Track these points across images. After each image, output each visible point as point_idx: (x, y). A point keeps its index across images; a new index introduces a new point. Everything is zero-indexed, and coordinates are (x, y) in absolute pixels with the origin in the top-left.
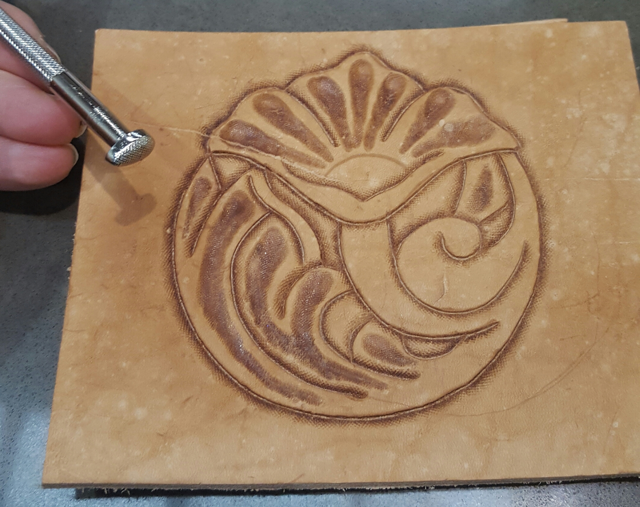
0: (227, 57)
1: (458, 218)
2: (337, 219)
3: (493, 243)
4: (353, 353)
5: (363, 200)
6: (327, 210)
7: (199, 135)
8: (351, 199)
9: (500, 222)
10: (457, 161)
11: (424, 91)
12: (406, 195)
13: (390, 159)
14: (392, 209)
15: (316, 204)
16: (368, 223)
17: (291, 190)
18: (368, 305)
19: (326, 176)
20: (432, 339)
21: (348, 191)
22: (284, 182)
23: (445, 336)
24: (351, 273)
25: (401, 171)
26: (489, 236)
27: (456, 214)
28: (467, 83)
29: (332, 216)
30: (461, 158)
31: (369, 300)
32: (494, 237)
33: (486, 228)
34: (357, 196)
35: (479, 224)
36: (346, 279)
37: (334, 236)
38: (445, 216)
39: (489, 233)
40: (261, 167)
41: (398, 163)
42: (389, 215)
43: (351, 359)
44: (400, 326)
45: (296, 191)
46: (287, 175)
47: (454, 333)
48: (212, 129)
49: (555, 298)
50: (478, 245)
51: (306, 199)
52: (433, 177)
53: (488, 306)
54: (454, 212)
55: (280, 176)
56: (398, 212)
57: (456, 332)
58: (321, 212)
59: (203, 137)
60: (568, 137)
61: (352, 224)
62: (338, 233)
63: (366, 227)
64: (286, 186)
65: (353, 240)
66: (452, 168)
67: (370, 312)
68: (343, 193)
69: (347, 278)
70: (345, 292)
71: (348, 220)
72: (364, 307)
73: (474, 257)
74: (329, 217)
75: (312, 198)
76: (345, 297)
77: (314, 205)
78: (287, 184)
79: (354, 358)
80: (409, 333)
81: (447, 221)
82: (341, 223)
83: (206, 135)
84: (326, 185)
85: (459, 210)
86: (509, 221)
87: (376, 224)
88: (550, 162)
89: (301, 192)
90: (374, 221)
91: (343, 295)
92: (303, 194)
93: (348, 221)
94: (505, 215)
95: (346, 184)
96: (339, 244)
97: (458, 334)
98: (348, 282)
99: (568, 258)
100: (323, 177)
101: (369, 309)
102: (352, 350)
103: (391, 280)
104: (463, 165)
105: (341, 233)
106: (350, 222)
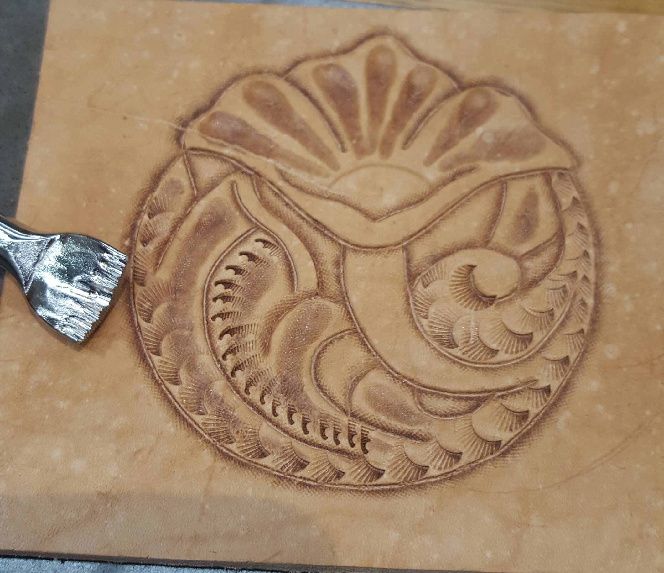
0: (212, 33)
1: (492, 249)
2: (340, 241)
3: (535, 283)
4: (351, 406)
5: (375, 219)
6: (328, 230)
7: (171, 127)
8: (361, 218)
9: (546, 257)
10: (495, 180)
11: (459, 91)
12: (430, 216)
13: (411, 172)
14: (410, 234)
15: (316, 221)
16: (379, 250)
17: (285, 201)
18: (373, 348)
19: (330, 186)
20: (452, 395)
21: (356, 208)
22: (277, 191)
23: (469, 392)
24: (355, 308)
25: (423, 188)
26: (530, 275)
27: (490, 245)
28: (514, 82)
29: (334, 237)
30: (501, 177)
31: (376, 342)
32: (537, 275)
33: (528, 264)
34: (367, 215)
35: (519, 259)
36: (347, 315)
37: (336, 262)
38: (477, 247)
39: (531, 271)
40: (249, 171)
41: (420, 177)
42: (407, 240)
43: (349, 412)
44: (412, 376)
45: (290, 203)
46: (280, 183)
47: (480, 390)
48: (190, 121)
49: (610, 356)
50: (516, 285)
51: (303, 214)
52: (464, 197)
53: (525, 360)
54: (488, 242)
55: (272, 183)
56: (419, 238)
57: (483, 388)
58: (321, 232)
59: (177, 130)
60: (637, 158)
61: (358, 248)
62: (341, 259)
63: (376, 253)
64: (279, 196)
65: (360, 268)
66: (488, 188)
67: (375, 357)
68: (350, 210)
69: (349, 313)
70: (346, 330)
71: (355, 243)
72: (369, 351)
73: (511, 299)
74: (331, 238)
75: (310, 213)
76: (346, 337)
77: (312, 222)
78: (280, 193)
79: (353, 411)
80: (424, 386)
81: (478, 252)
82: (345, 247)
83: (181, 128)
84: (329, 198)
85: (494, 240)
86: (557, 258)
87: (389, 251)
88: (613, 188)
89: (297, 205)
90: (386, 246)
91: (343, 334)
92: (300, 208)
93: (353, 245)
94: (553, 250)
95: (354, 199)
96: (342, 272)
97: (485, 391)
98: (351, 318)
99: (629, 307)
100: (325, 188)
101: (375, 353)
102: (350, 401)
103: (405, 319)
104: (502, 185)
105: (344, 259)
106: (357, 246)
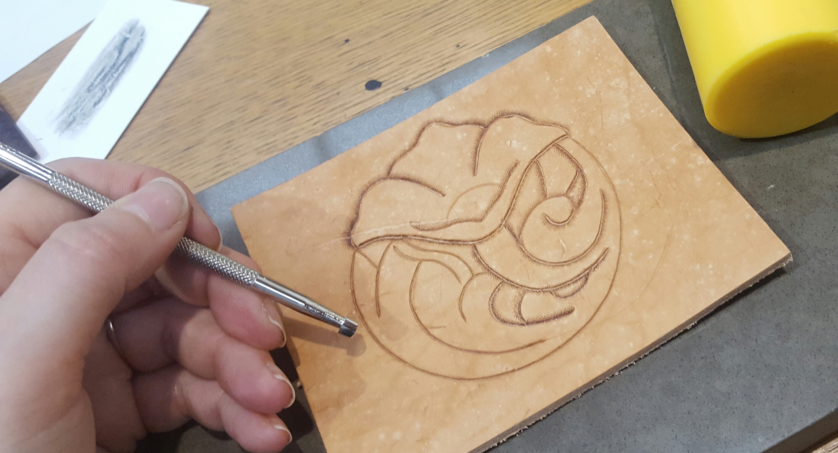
0: (335, 178)
1: (550, 198)
2: (470, 243)
3: (580, 202)
4: (524, 320)
5: (481, 220)
6: (460, 241)
7: (342, 240)
8: (474, 224)
9: (578, 185)
10: (531, 162)
11: (486, 129)
12: (508, 202)
13: (486, 185)
14: (504, 216)
15: (450, 241)
16: (493, 234)
17: (428, 241)
18: (518, 285)
19: (447, 218)
20: (571, 282)
21: (467, 221)
22: (421, 238)
23: (579, 275)
24: (497, 271)
25: (497, 189)
26: (576, 200)
27: (548, 196)
28: (512, 108)
29: (466, 243)
30: (533, 159)
31: (518, 281)
32: (579, 197)
33: (572, 194)
34: (476, 220)
35: (566, 195)
36: (495, 277)
37: (474, 254)
38: (542, 202)
39: (575, 197)
40: (399, 238)
41: (493, 184)
42: (504, 221)
43: (525, 324)
44: (546, 286)
45: (431, 240)
46: (420, 233)
47: (583, 271)
48: (350, 231)
49: (635, 213)
50: (572, 208)
51: (441, 241)
52: (521, 181)
53: (597, 242)
54: (546, 196)
55: (415, 236)
56: (509, 215)
57: (584, 269)
58: (456, 244)
59: (346, 240)
60: (595, 109)
61: (481, 240)
63: (492, 237)
64: (423, 240)
65: (487, 250)
66: (530, 168)
67: (522, 288)
68: (466, 223)
69: (496, 276)
70: (499, 285)
71: (478, 239)
72: (517, 287)
73: (573, 217)
74: (464, 244)
75: (445, 238)
76: (501, 288)
77: (449, 242)
78: (423, 239)
79: (526, 321)
80: (555, 287)
81: (544, 204)
82: (474, 244)
83: (348, 238)
84: (451, 225)
85: (548, 192)
86: (584, 182)
87: (498, 232)
88: (592, 131)
89: (435, 239)
90: (495, 230)
91: (499, 287)
92: (438, 240)
93: (478, 240)
94: (580, 180)
95: (464, 217)
96: (479, 257)
97: (586, 270)
98: (498, 277)
99: (632, 184)
100: (445, 220)
102: (522, 318)
103: (526, 261)
104: (536, 163)
105: (477, 250)
106: (480, 240)
